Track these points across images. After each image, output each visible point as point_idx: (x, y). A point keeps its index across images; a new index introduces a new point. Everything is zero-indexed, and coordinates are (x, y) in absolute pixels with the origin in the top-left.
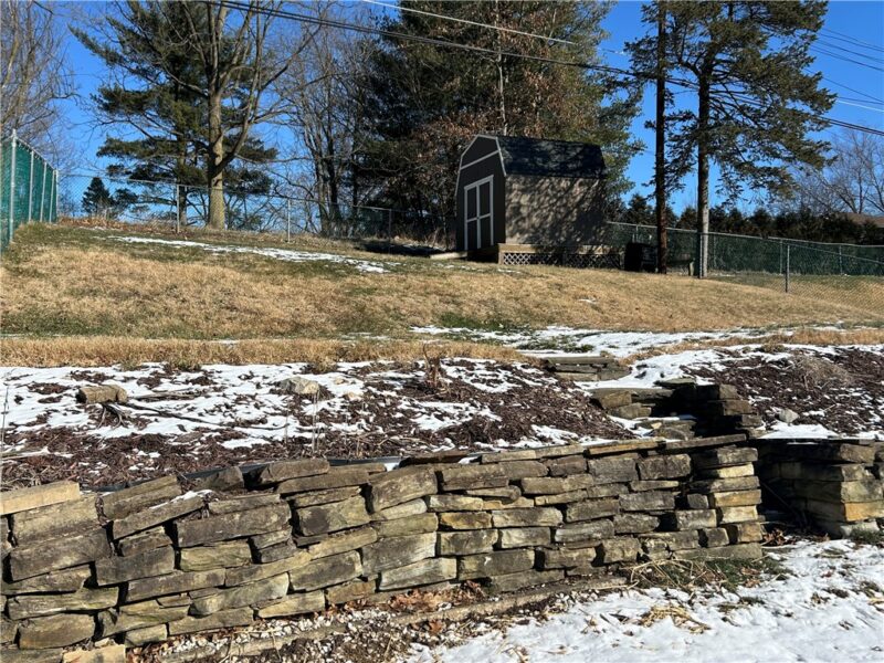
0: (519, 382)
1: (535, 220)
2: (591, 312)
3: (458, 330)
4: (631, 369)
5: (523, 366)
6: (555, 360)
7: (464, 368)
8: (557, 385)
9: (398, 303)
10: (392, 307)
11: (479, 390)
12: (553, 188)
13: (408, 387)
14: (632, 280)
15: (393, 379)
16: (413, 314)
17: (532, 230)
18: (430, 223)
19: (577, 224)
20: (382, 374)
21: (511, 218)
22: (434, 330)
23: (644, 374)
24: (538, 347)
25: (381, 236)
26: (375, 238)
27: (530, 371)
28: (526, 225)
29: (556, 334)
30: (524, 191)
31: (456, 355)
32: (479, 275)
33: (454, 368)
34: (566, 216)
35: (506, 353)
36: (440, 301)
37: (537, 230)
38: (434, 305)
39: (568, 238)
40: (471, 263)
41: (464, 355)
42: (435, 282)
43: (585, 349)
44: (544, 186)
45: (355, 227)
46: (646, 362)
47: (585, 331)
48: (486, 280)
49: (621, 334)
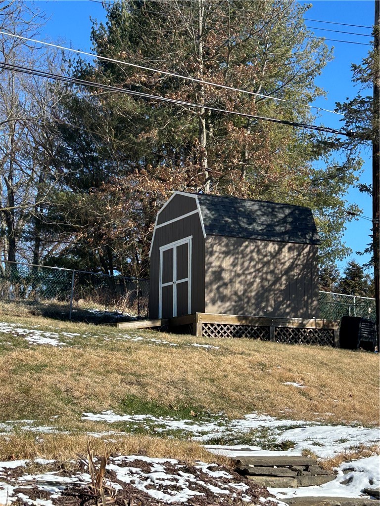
0: (202, 489)
1: (239, 287)
2: (299, 397)
3: (141, 417)
4: (336, 472)
5: (210, 468)
6: (248, 460)
7: (138, 470)
8: (247, 493)
9: (71, 383)
10: (63, 388)
11: (154, 499)
12: (259, 252)
13: (68, 495)
14: (346, 361)
15: (50, 483)
16: (88, 397)
17: (235, 298)
18: (122, 285)
19: (287, 293)
20: (39, 477)
21: (211, 283)
22: (112, 417)
23: (351, 479)
24: (231, 442)
25: (62, 299)
26: (55, 301)
27: (216, 474)
28: (227, 292)
29: (255, 425)
30: (226, 254)
31: (131, 452)
32: (171, 349)
33: (126, 470)
34: (274, 283)
35: (190, 451)
36: (122, 381)
37: (240, 298)
38: (114, 385)
39: (276, 308)
40: (164, 335)
41: (140, 453)
42: (117, 358)
43: (285, 446)
44: (248, 250)
45: (34, 287)
46: (354, 464)
47: (289, 423)
48: (178, 357)
49: (329, 428)
